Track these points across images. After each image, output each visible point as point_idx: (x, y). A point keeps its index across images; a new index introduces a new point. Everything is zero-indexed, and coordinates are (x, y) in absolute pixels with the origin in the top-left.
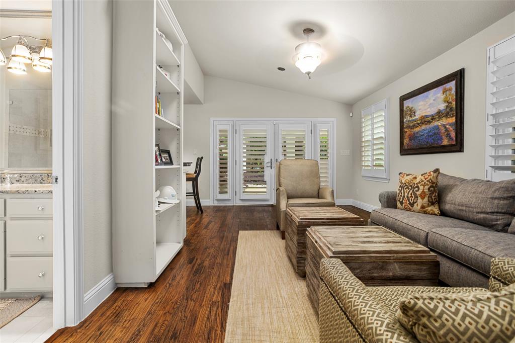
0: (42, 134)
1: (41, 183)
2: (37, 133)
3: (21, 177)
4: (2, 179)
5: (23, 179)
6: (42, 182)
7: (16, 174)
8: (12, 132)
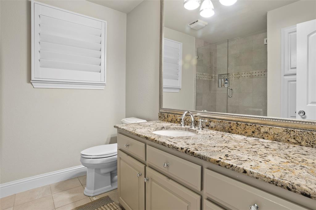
0: (214, 78)
1: (229, 132)
2: (211, 78)
3: (210, 122)
4: (196, 121)
5: (212, 124)
6: (230, 130)
7: (206, 118)
8: (198, 78)
